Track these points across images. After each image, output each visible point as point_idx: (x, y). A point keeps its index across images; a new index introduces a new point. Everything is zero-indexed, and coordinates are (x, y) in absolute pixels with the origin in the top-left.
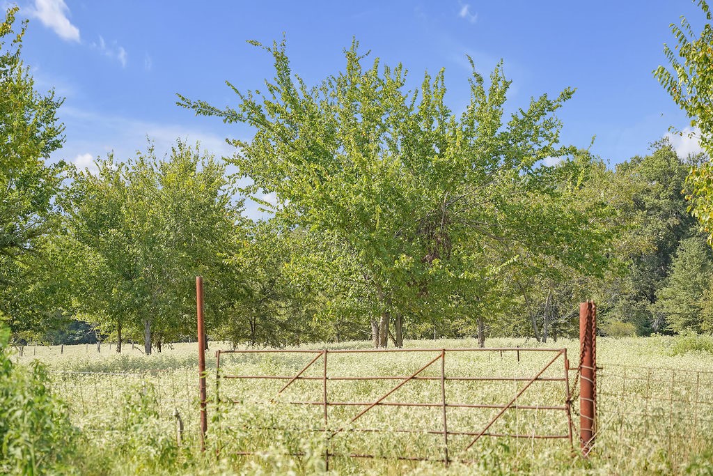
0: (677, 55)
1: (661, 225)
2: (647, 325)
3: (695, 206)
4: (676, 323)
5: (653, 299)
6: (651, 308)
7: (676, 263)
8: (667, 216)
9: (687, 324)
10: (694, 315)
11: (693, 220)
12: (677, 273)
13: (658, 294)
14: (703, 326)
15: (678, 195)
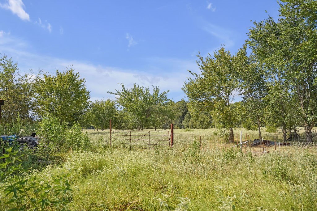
0: (185, 86)
1: (183, 111)
2: (181, 127)
3: (188, 109)
4: (185, 127)
5: (182, 123)
6: (182, 124)
7: (185, 117)
8: (184, 110)
9: (187, 127)
10: (188, 125)
11: (187, 111)
12: (185, 119)
13: (183, 122)
14: (189, 127)
15: (185, 107)
